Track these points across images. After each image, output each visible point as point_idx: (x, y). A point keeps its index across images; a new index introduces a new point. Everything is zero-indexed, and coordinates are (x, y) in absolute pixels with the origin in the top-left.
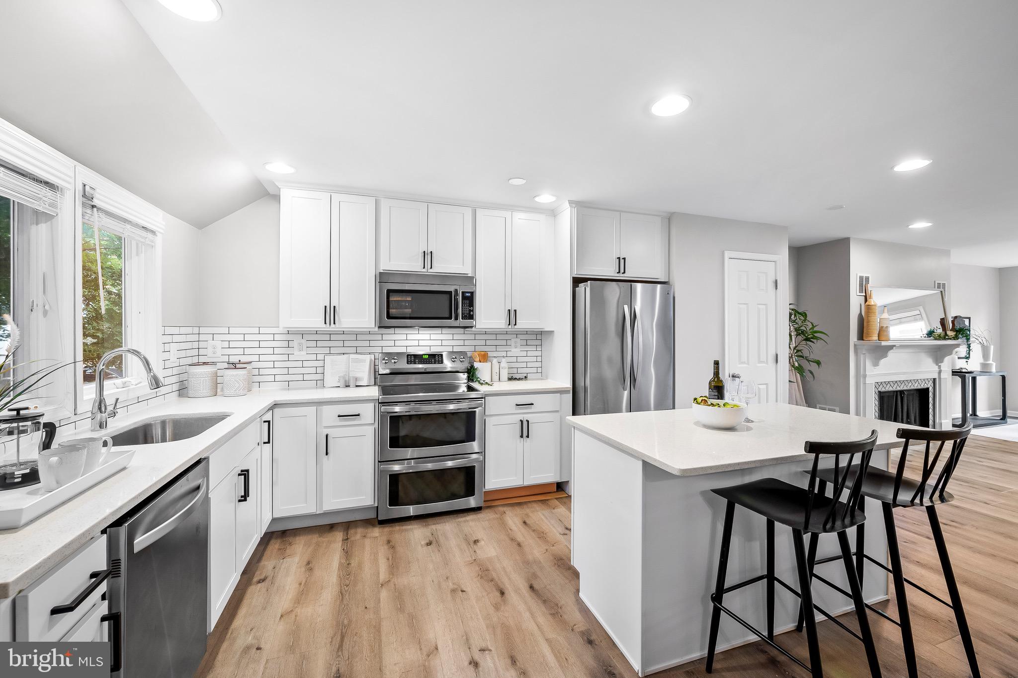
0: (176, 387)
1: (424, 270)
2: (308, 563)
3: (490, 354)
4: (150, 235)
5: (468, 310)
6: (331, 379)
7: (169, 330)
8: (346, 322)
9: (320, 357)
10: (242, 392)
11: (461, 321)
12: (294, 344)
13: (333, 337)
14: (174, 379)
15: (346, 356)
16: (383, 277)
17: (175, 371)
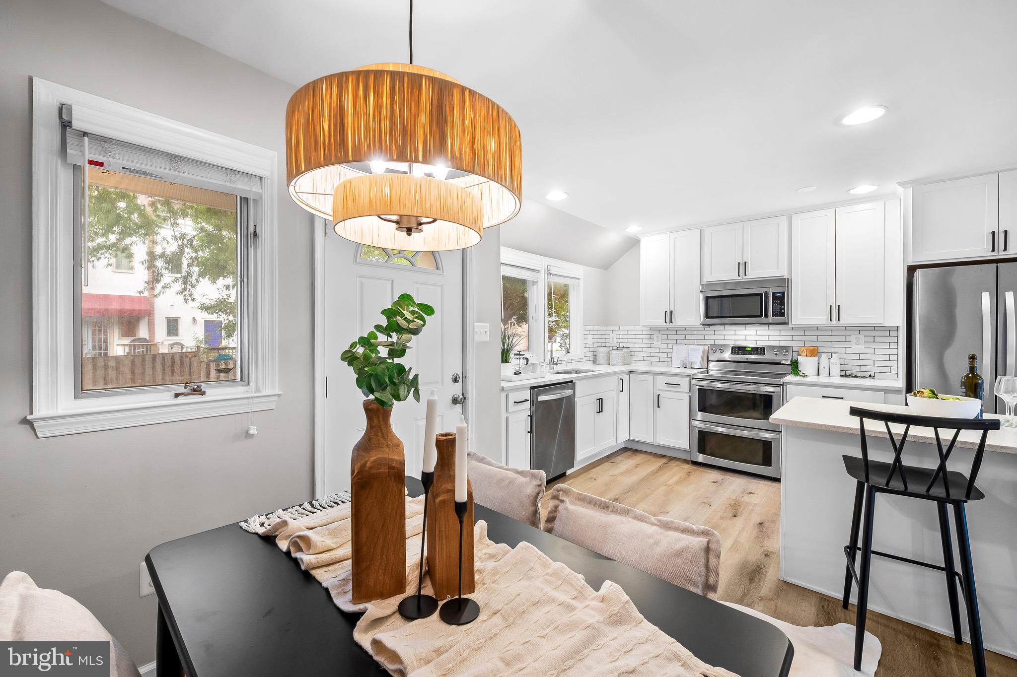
0: (591, 358)
1: (740, 278)
2: (638, 465)
3: (820, 349)
4: (577, 280)
5: (779, 308)
6: (676, 362)
7: (588, 328)
8: (680, 321)
9: (670, 346)
10: (620, 364)
11: (771, 319)
12: (654, 337)
13: (679, 332)
14: (591, 354)
15: (687, 346)
16: (705, 287)
17: (591, 350)
